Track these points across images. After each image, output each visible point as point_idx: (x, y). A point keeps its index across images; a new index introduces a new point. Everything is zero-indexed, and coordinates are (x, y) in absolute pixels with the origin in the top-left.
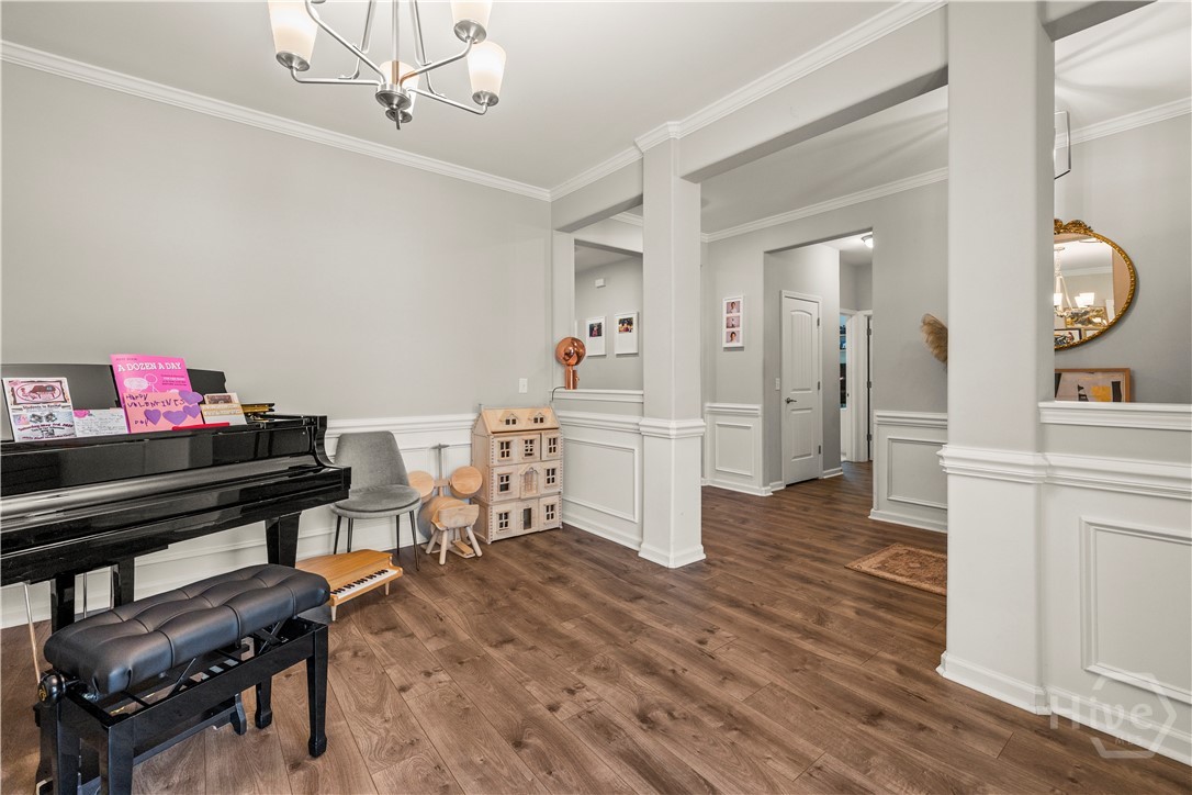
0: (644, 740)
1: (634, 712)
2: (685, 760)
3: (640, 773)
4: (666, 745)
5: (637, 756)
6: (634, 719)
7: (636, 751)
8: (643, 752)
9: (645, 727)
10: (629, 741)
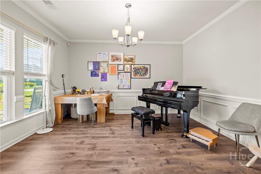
0: (111, 166)
1: (120, 170)
2: (101, 169)
3: (106, 161)
4: (106, 169)
5: (109, 163)
6: (118, 169)
7: (111, 164)
8: (109, 164)
9: (114, 169)
10: (113, 164)
